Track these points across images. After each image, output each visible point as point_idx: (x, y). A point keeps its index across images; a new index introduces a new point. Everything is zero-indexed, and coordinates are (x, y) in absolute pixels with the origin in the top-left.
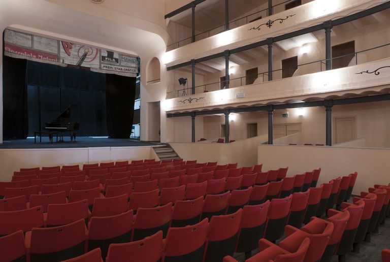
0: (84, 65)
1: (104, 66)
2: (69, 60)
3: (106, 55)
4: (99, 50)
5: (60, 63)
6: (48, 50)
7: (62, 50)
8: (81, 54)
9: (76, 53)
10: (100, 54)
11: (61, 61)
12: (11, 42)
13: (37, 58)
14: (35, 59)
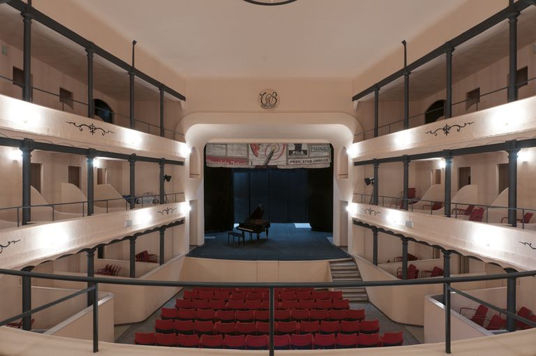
0: (271, 163)
1: (291, 162)
2: (257, 161)
3: (293, 148)
4: (286, 145)
5: (249, 166)
6: (239, 155)
7: (251, 152)
8: (268, 153)
9: (263, 153)
10: (287, 149)
11: (250, 163)
12: (211, 154)
13: (230, 164)
14: (228, 166)
